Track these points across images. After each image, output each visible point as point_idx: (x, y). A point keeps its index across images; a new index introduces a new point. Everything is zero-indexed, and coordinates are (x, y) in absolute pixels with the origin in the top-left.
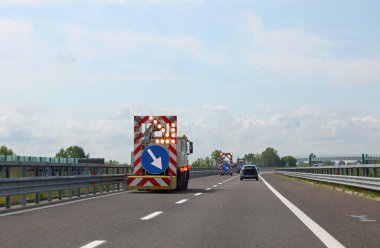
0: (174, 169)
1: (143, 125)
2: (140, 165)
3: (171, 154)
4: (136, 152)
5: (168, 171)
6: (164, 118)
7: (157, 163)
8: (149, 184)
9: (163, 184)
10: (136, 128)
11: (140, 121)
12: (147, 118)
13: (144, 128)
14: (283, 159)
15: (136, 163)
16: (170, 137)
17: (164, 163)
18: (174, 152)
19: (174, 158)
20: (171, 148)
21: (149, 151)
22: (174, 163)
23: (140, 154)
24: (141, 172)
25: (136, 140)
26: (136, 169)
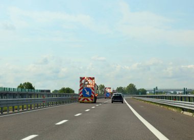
0: (93, 96)
1: (83, 80)
2: (82, 94)
3: (92, 90)
4: (80, 89)
5: (91, 96)
6: (90, 78)
7: (88, 93)
8: (86, 100)
9: (90, 100)
10: (81, 81)
11: (82, 79)
12: (84, 78)
13: (83, 81)
14: (139, 90)
15: (80, 93)
16: (92, 85)
17: (90, 93)
18: (94, 90)
19: (93, 92)
20: (92, 88)
21: (85, 89)
22: (93, 94)
23: (82, 90)
24: (82, 96)
25: (80, 85)
26: (80, 95)
